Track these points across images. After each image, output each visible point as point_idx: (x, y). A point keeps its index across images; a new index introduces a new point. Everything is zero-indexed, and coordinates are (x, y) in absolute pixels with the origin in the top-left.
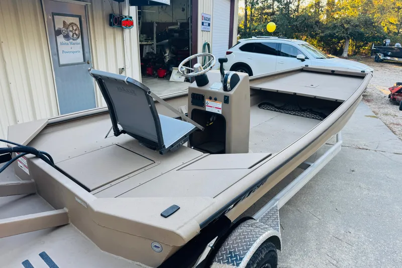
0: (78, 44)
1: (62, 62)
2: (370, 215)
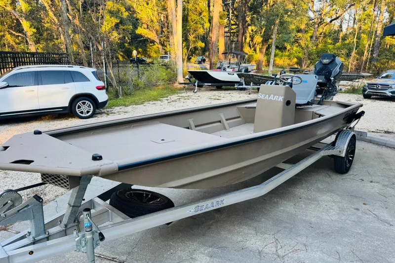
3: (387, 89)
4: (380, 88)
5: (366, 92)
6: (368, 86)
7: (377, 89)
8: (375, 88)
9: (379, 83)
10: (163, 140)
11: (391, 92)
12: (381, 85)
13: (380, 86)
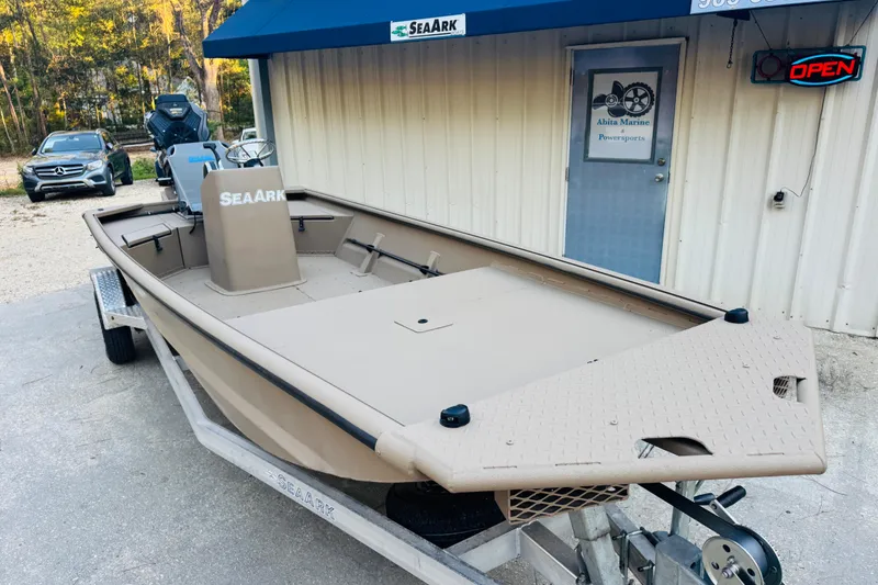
0: (647, 123)
1: (592, 154)
2: (82, 507)
3: (82, 174)
4: (65, 173)
5: (37, 188)
6: (35, 173)
7: (61, 176)
8: (55, 174)
9: (58, 162)
10: (423, 321)
11: (94, 178)
12: (65, 166)
13: (64, 169)
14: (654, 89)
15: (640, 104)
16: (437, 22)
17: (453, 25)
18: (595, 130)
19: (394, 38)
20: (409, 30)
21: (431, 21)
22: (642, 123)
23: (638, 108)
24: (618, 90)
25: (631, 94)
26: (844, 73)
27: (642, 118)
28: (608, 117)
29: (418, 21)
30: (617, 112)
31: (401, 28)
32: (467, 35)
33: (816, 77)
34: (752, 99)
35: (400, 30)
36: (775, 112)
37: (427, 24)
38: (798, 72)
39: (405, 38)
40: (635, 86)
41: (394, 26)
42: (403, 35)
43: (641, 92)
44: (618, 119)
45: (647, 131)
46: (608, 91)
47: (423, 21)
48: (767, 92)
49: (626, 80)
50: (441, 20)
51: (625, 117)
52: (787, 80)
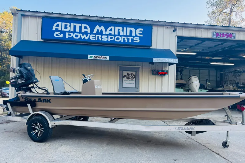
1: (123, 86)
14: (135, 74)
15: (133, 77)
16: (102, 56)
17: (106, 58)
18: (124, 82)
19: (89, 58)
20: (94, 57)
21: (100, 56)
22: (133, 81)
23: (132, 78)
24: (128, 74)
25: (131, 75)
26: (166, 74)
27: (133, 80)
28: (126, 79)
29: (96, 56)
30: (128, 78)
31: (91, 56)
32: (109, 60)
33: (162, 74)
34: (152, 77)
35: (91, 57)
36: (155, 80)
37: (99, 57)
38: (160, 73)
39: (93, 59)
40: (131, 74)
41: (89, 56)
42: (92, 58)
43: (133, 75)
44: (129, 80)
45: (134, 82)
46: (126, 74)
47: (98, 56)
48: (154, 76)
49: (130, 73)
50: (103, 56)
51: (130, 79)
52: (158, 74)
